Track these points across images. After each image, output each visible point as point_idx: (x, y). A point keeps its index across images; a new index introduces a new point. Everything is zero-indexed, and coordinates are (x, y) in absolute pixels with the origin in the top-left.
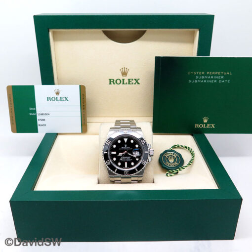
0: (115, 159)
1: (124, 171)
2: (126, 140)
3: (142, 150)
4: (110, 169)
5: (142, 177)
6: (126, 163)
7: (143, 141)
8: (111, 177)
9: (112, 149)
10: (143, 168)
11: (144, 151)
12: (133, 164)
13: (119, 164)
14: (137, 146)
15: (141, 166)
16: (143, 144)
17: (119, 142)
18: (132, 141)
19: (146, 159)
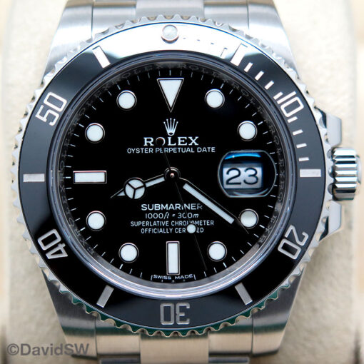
0: (96, 221)
1: (157, 301)
2: (171, 88)
3: (280, 156)
4: (63, 288)
5: (279, 327)
6: (173, 250)
7: (291, 97)
8: (68, 330)
9: (80, 153)
10: (286, 283)
11: (297, 167)
12: (217, 251)
13: (129, 252)
14: (247, 130)
15: (277, 267)
16: (291, 116)
17: (127, 100)
18: (215, 99)
19: (309, 219)
